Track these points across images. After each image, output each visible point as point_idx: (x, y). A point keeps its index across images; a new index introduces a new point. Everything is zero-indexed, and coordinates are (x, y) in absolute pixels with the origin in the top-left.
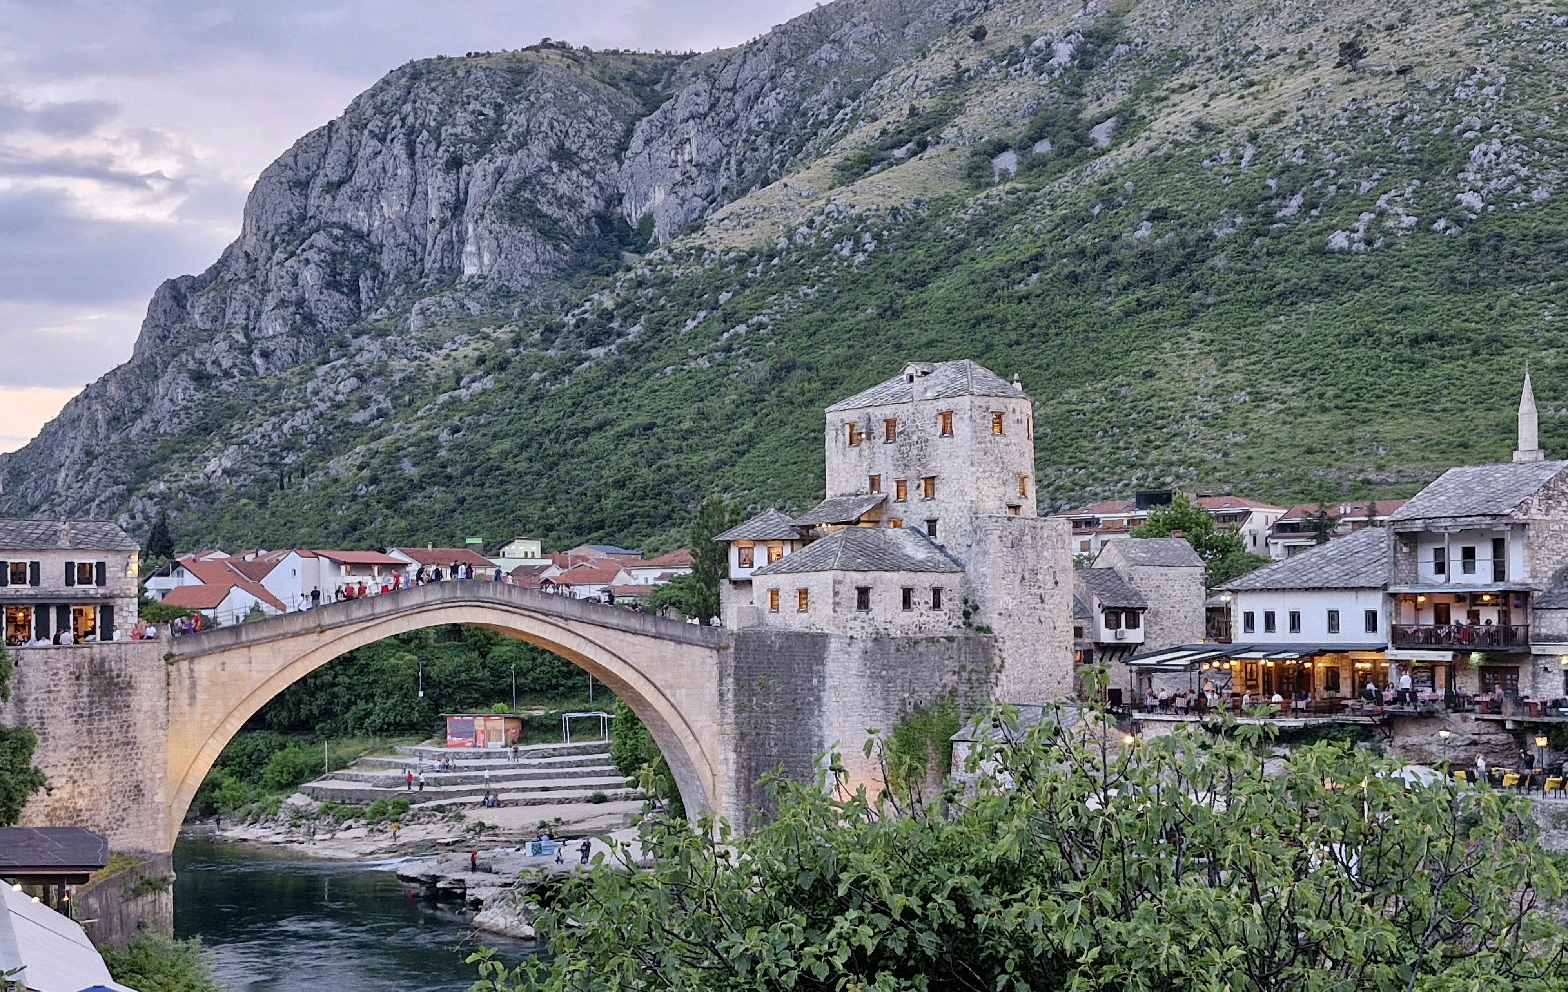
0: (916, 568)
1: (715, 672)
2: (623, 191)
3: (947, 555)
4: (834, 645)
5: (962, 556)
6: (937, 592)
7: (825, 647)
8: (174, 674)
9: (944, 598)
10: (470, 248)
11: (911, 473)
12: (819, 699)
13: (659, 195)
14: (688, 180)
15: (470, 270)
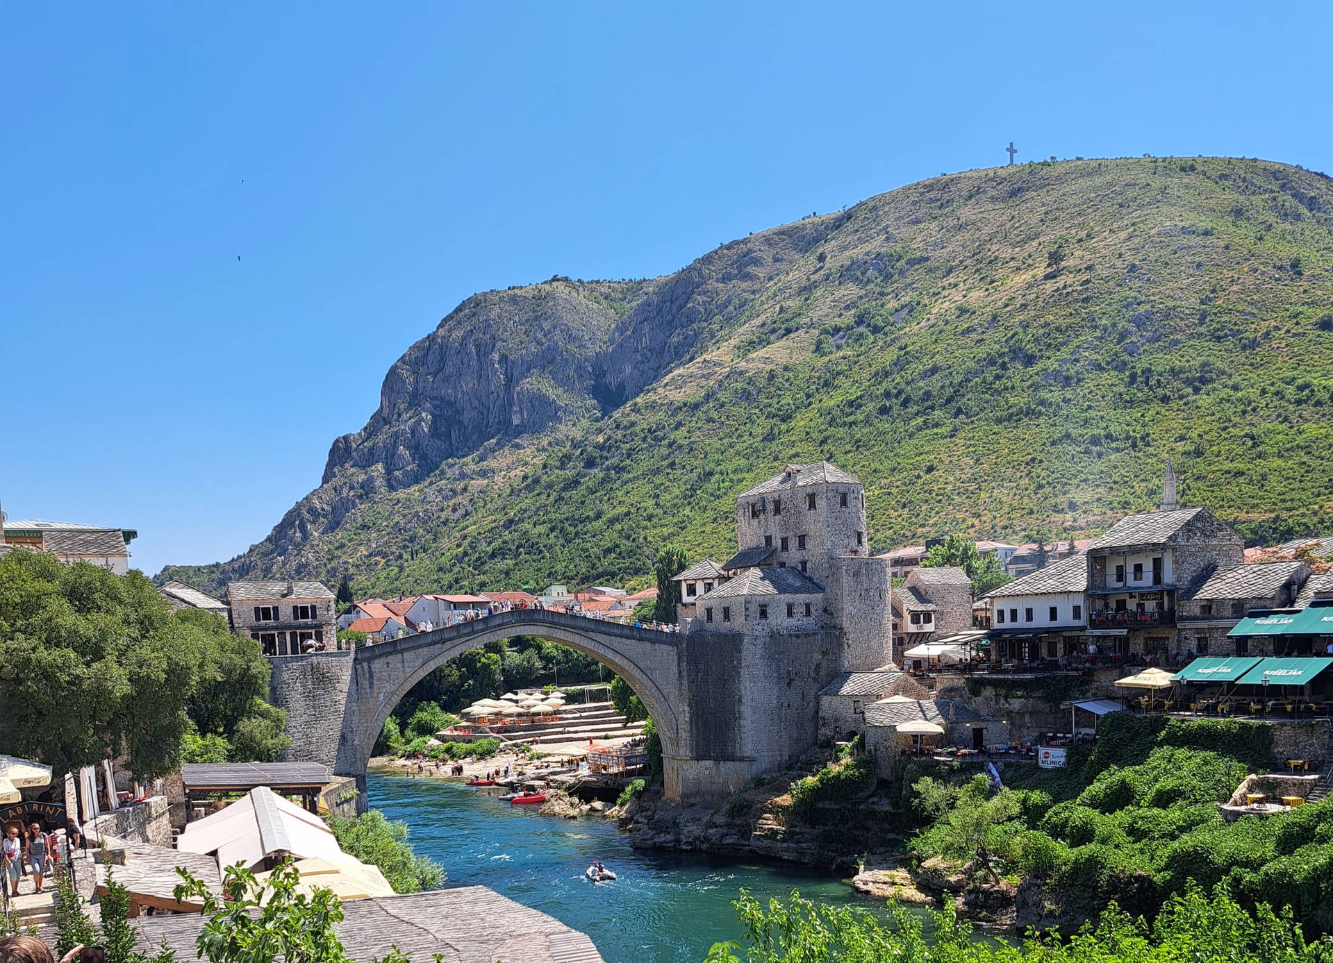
0: (796, 591)
1: (676, 658)
2: (605, 368)
3: (813, 583)
4: (746, 640)
5: (823, 584)
6: (808, 606)
7: (741, 641)
8: (359, 671)
9: (812, 610)
10: (516, 408)
11: (791, 533)
12: (738, 673)
13: (628, 370)
14: (646, 359)
15: (516, 421)
